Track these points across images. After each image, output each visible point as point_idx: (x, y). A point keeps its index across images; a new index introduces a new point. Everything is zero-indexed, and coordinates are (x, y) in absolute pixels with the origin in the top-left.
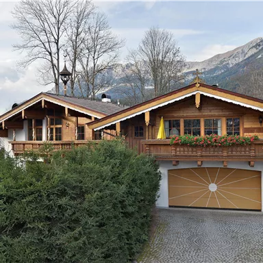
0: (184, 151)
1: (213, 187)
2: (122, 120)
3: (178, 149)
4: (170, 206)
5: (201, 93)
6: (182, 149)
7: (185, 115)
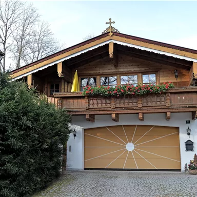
0: (97, 104)
1: (130, 147)
2: (34, 72)
3: (91, 102)
4: (85, 169)
5: (115, 42)
6: (95, 101)
7: (101, 72)
